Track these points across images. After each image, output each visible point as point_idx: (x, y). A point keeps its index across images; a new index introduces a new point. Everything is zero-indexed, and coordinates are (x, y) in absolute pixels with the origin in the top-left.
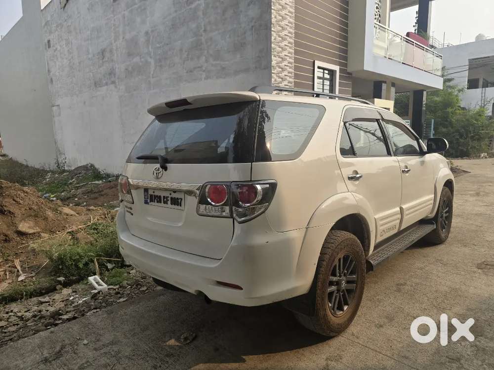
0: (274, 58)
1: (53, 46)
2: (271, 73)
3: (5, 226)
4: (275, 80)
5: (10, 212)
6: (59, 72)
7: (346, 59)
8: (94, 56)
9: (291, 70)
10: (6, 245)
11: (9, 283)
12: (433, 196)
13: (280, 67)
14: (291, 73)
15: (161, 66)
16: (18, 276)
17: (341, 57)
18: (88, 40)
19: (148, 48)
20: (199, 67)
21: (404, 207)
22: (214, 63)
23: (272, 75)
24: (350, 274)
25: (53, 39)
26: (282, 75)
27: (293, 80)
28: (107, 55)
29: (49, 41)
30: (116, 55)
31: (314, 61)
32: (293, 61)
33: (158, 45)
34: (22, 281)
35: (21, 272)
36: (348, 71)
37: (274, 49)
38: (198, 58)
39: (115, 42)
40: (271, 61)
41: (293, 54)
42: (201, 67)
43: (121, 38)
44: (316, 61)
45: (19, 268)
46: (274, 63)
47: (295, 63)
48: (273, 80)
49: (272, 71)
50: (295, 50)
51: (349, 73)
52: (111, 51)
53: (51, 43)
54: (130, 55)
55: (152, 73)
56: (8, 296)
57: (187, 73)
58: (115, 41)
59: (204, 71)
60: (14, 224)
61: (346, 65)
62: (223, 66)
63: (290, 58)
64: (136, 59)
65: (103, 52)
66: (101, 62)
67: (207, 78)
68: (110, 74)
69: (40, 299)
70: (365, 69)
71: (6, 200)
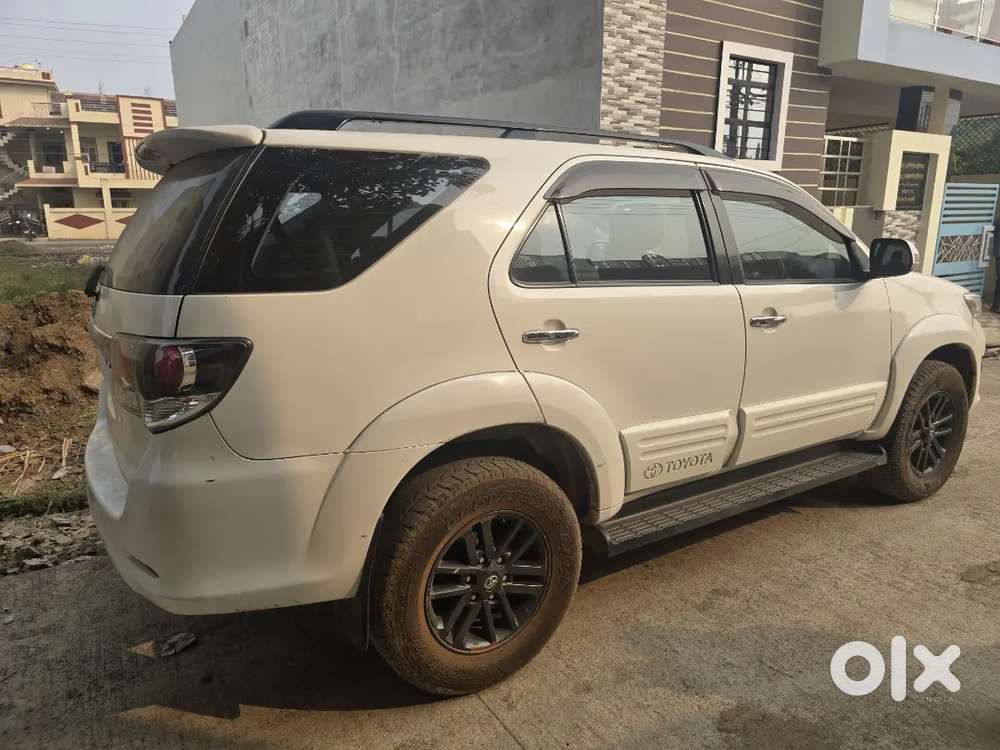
0: (611, 39)
1: (252, 33)
2: (600, 74)
3: (64, 377)
4: (611, 91)
5: (77, 351)
6: (261, 85)
7: (815, 33)
8: (309, 49)
9: (654, 66)
10: (63, 409)
11: (37, 481)
12: (884, 384)
13: (623, 60)
14: (655, 73)
15: (409, 66)
16: (56, 469)
17: (799, 30)
18: (301, 17)
19: (390, 28)
20: (472, 67)
21: (748, 410)
22: (499, 55)
23: (604, 78)
24: (520, 559)
25: (251, 19)
26: (631, 78)
27: (659, 90)
28: (329, 46)
29: (246, 23)
30: (341, 47)
31: (721, 45)
32: (662, 44)
33: (406, 21)
34: (59, 479)
35: (64, 463)
36: (819, 64)
37: (610, 17)
38: (472, 44)
39: (339, 19)
40: (601, 46)
41: (663, 28)
42: (475, 66)
43: (349, 9)
44: (725, 42)
45: (65, 454)
46: (607, 51)
47: (665, 48)
48: (604, 91)
49: (604, 71)
50: (668, 17)
51: (822, 70)
52: (333, 41)
53: (250, 24)
54: (363, 44)
55: (396, 80)
56: (21, 505)
57: (452, 79)
58: (340, 17)
59: (480, 74)
60: (79, 374)
61: (814, 50)
62: (515, 62)
63: (654, 36)
64: (372, 53)
65: (322, 39)
66: (319, 60)
67: (486, 88)
68: (333, 86)
69: (55, 519)
70: (859, 58)
71: (71, 329)
